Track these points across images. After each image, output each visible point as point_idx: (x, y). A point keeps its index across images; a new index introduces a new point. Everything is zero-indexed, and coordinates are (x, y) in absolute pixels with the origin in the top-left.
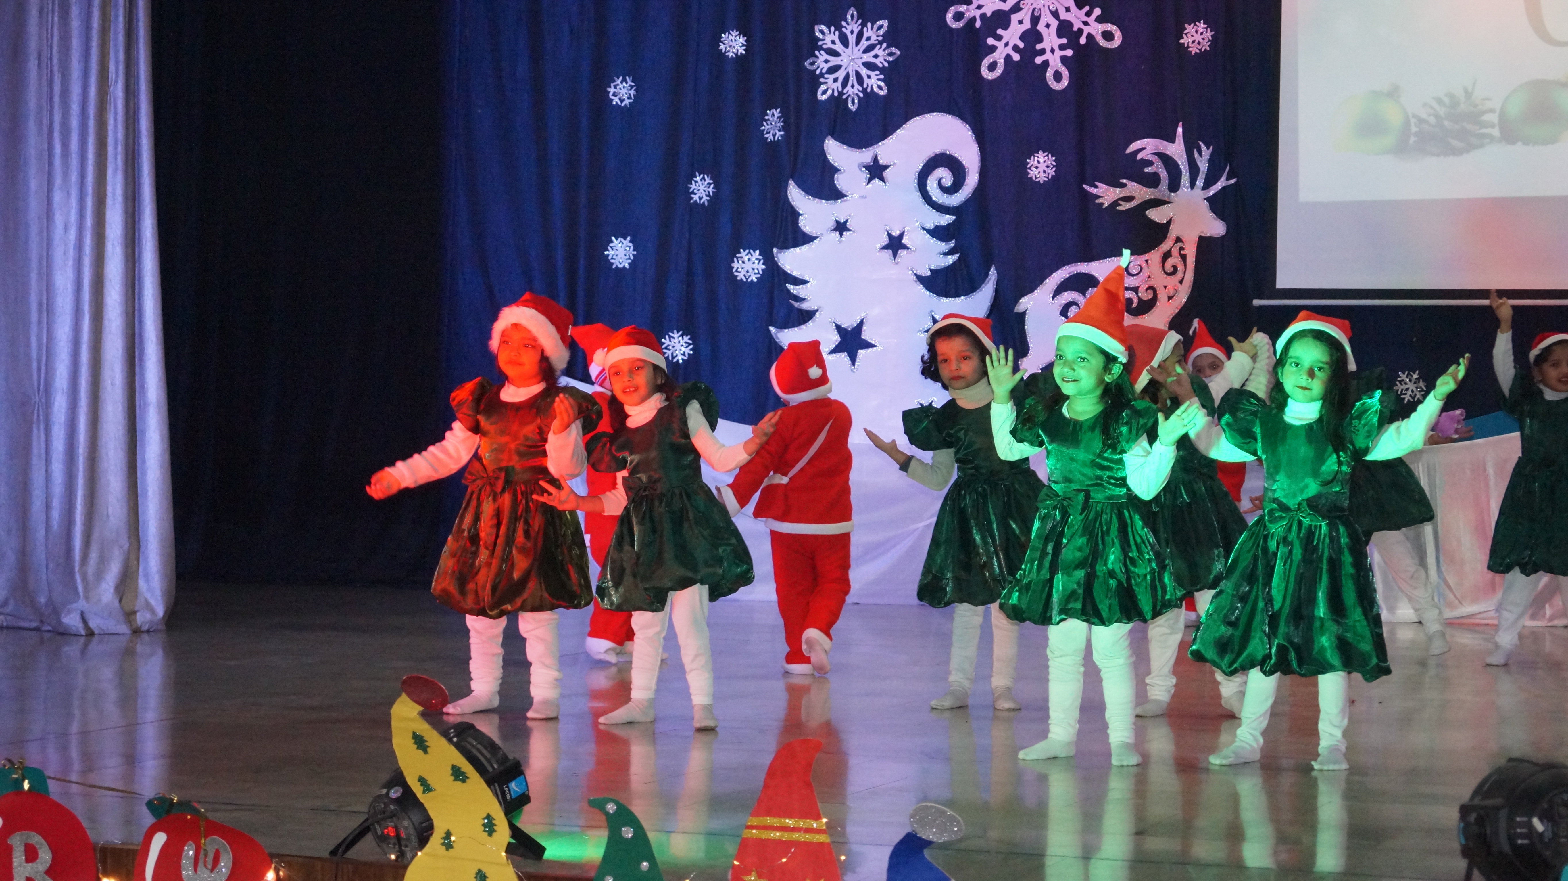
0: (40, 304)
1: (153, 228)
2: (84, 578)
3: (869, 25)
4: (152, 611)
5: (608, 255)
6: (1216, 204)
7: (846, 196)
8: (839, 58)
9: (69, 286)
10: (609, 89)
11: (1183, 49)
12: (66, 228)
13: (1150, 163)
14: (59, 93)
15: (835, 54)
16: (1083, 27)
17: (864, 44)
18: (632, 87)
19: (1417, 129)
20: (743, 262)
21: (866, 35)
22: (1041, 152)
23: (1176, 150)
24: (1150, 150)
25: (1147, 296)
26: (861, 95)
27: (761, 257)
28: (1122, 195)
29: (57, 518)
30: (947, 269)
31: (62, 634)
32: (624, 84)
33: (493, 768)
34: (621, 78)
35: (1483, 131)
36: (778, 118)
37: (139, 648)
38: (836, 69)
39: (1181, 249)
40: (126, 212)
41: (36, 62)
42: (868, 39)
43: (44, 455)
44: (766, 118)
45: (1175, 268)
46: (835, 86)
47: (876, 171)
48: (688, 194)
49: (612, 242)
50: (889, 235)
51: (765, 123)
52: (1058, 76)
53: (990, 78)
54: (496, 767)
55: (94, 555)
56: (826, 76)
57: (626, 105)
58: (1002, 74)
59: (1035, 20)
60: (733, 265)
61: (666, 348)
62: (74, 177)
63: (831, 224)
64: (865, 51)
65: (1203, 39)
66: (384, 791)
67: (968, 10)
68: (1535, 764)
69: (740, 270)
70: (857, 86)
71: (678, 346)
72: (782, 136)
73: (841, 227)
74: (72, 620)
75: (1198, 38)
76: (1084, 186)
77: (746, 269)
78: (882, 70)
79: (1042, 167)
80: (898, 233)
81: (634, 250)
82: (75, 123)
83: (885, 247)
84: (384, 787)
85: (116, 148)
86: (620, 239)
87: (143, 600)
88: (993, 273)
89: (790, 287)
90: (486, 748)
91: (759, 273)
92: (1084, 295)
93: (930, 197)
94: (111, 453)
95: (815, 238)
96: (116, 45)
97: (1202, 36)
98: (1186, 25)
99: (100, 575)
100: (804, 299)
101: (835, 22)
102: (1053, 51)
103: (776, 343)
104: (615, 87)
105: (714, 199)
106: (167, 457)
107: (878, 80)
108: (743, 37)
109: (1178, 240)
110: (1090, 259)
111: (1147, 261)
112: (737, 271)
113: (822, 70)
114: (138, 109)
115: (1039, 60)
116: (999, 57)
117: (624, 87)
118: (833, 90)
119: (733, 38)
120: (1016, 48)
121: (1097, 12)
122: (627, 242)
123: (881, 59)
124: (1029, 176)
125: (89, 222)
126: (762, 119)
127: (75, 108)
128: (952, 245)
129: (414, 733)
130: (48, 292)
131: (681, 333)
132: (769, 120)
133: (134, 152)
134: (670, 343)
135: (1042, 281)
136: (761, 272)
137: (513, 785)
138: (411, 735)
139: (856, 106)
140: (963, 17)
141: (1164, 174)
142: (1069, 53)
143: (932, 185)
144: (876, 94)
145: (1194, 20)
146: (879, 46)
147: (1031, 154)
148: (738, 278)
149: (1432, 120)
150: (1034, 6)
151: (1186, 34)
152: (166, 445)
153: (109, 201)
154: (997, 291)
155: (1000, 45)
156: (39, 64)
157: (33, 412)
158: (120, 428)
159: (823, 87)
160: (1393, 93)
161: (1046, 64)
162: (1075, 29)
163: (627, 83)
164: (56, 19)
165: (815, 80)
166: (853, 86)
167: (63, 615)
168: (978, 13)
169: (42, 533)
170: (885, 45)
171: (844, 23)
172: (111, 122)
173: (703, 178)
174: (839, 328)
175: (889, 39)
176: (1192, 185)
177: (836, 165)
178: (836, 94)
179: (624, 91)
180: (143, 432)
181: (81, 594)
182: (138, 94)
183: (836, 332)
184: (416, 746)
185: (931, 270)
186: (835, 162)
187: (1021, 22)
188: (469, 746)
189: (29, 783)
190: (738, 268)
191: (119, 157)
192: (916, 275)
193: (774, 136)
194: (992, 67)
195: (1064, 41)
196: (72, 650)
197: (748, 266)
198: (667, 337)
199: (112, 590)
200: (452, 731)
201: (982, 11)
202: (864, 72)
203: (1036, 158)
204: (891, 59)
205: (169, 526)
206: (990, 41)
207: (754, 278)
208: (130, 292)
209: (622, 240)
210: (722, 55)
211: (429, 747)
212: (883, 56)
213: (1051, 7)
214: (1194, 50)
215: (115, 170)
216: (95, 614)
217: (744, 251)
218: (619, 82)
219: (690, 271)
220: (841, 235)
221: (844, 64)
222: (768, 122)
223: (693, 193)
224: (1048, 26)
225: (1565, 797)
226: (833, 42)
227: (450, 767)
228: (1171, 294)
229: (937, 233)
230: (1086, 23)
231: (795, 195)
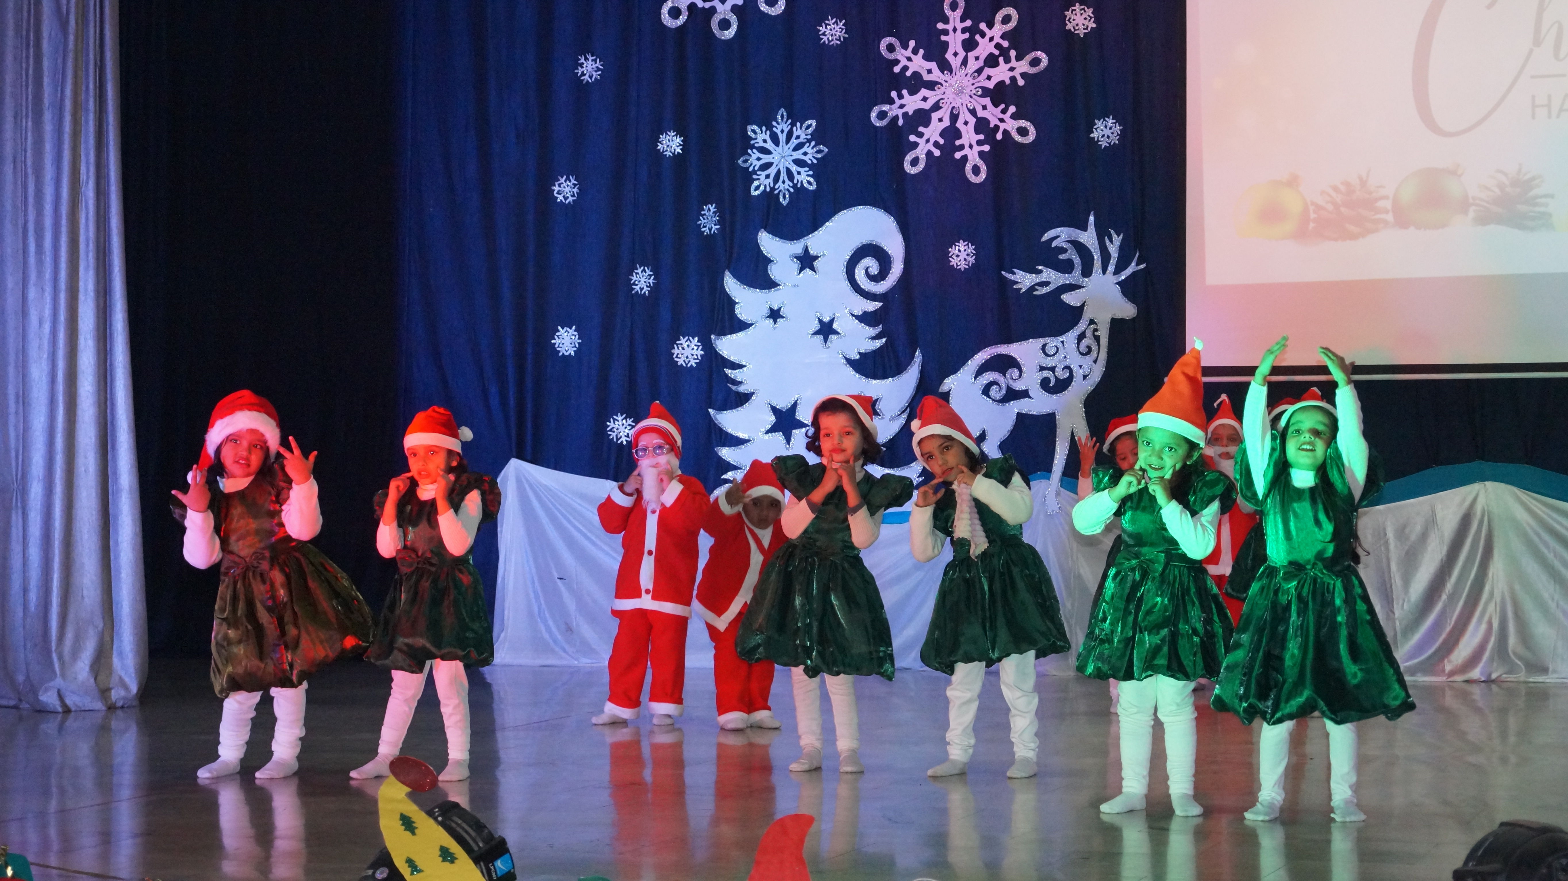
0: (17, 395)
1: (124, 321)
2: (60, 657)
3: (798, 124)
4: (126, 688)
5: (555, 344)
6: (1128, 288)
7: (779, 285)
8: (771, 156)
9: (44, 378)
10: (553, 188)
11: (1094, 143)
12: (41, 323)
13: (1064, 251)
14: (33, 194)
15: (767, 152)
16: (999, 123)
17: (794, 142)
18: (575, 185)
19: (1315, 216)
20: (683, 349)
21: (795, 134)
22: (961, 241)
23: (1089, 238)
24: (1063, 237)
25: (1064, 375)
26: (792, 190)
27: (699, 344)
28: (1038, 281)
29: (34, 600)
30: (875, 352)
31: (40, 711)
32: (568, 183)
33: (478, 846)
34: (565, 177)
35: (1378, 216)
36: (714, 212)
37: (114, 724)
38: (768, 166)
39: (1096, 330)
40: (98, 306)
41: (12, 166)
42: (798, 137)
43: (21, 539)
44: (703, 212)
45: (1089, 349)
46: (767, 182)
47: (807, 261)
48: (630, 285)
49: (558, 331)
50: (820, 321)
51: (701, 218)
52: (976, 170)
53: (912, 172)
54: (481, 845)
55: (69, 635)
56: (759, 173)
57: (569, 202)
58: (924, 169)
59: (954, 117)
60: (673, 351)
61: (611, 430)
62: (48, 275)
63: (766, 311)
64: (795, 149)
65: (1112, 133)
66: (370, 872)
67: (891, 109)
68: (1530, 828)
69: (680, 356)
70: (787, 182)
71: (622, 429)
72: (717, 229)
73: (775, 315)
74: (49, 698)
75: (1107, 132)
76: (1003, 273)
77: (685, 355)
78: (811, 167)
79: (963, 255)
80: (828, 319)
81: (579, 339)
82: (48, 222)
83: (816, 333)
84: (370, 868)
85: (87, 246)
86: (565, 329)
87: (117, 679)
88: (918, 356)
89: (728, 371)
90: (470, 826)
91: (698, 359)
92: (1004, 375)
93: (859, 286)
94: (86, 536)
95: (751, 325)
96: (87, 148)
97: (1111, 131)
98: (1096, 121)
99: (75, 653)
100: (740, 383)
101: (767, 123)
102: (971, 147)
103: (715, 424)
104: (559, 185)
105: (655, 289)
106: (139, 540)
107: (808, 175)
108: (680, 137)
109: (1092, 322)
110: (1009, 341)
111: (1063, 342)
112: (677, 357)
113: (754, 167)
114: (109, 207)
115: (958, 155)
116: (921, 152)
117: (568, 186)
118: (765, 186)
119: (670, 138)
120: (936, 144)
121: (1012, 109)
122: (572, 331)
123: (810, 156)
124: (951, 264)
125: (62, 317)
126: (699, 214)
127: (48, 208)
128: (880, 330)
129: (402, 815)
130: (24, 385)
131: (624, 416)
132: (705, 214)
133: (104, 252)
134: (614, 426)
135: (963, 362)
136: (700, 358)
137: (499, 863)
138: (399, 817)
139: (787, 201)
140: (887, 116)
141: (1077, 261)
142: (986, 148)
143: (860, 274)
144: (807, 189)
145: (1103, 116)
146: (808, 144)
147: (952, 243)
148: (679, 364)
149: (1330, 207)
150: (952, 105)
151: (1096, 129)
152: (138, 529)
153: (81, 297)
154: (922, 372)
155: (921, 141)
156: (15, 167)
157: (11, 499)
158: (94, 513)
159: (756, 183)
160: (1293, 182)
161: (965, 158)
162: (992, 126)
163: (570, 181)
164: (30, 124)
165: (748, 177)
166: (784, 182)
167: (41, 693)
168: (900, 112)
169: (20, 613)
170: (813, 143)
171: (774, 123)
172: (82, 221)
173: (644, 270)
174: (774, 410)
175: (817, 137)
176: (1104, 271)
177: (769, 256)
178: (768, 189)
179: (567, 189)
180: (116, 517)
181: (58, 672)
182: (109, 194)
183: (772, 414)
184: (403, 827)
185: (860, 353)
186: (768, 253)
187: (940, 120)
188: (454, 825)
189: (12, 869)
190: (678, 354)
191: (91, 255)
192: (846, 358)
193: (710, 230)
194: (915, 162)
195: (981, 137)
196: (49, 727)
197: (688, 352)
198: (612, 420)
199: (87, 668)
200: (437, 810)
201: (904, 110)
202: (794, 168)
203: (957, 247)
204: (819, 156)
205: (141, 607)
206: (913, 138)
207: (693, 363)
208: (102, 383)
209: (568, 329)
210: (660, 155)
211: (417, 828)
212: (812, 153)
213: (969, 105)
214: (1104, 144)
215: (88, 266)
216: (73, 693)
217: (684, 338)
218: (562, 180)
219: (632, 359)
220: (775, 322)
221: (775, 161)
222: (704, 217)
223: (634, 284)
224: (966, 123)
225: (1564, 861)
226: (765, 141)
227: (438, 848)
228: (1087, 373)
229: (865, 318)
230: (1002, 120)
231: (731, 285)
